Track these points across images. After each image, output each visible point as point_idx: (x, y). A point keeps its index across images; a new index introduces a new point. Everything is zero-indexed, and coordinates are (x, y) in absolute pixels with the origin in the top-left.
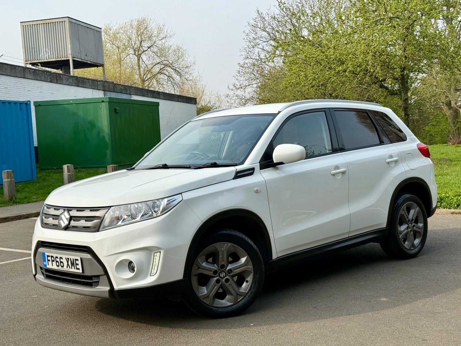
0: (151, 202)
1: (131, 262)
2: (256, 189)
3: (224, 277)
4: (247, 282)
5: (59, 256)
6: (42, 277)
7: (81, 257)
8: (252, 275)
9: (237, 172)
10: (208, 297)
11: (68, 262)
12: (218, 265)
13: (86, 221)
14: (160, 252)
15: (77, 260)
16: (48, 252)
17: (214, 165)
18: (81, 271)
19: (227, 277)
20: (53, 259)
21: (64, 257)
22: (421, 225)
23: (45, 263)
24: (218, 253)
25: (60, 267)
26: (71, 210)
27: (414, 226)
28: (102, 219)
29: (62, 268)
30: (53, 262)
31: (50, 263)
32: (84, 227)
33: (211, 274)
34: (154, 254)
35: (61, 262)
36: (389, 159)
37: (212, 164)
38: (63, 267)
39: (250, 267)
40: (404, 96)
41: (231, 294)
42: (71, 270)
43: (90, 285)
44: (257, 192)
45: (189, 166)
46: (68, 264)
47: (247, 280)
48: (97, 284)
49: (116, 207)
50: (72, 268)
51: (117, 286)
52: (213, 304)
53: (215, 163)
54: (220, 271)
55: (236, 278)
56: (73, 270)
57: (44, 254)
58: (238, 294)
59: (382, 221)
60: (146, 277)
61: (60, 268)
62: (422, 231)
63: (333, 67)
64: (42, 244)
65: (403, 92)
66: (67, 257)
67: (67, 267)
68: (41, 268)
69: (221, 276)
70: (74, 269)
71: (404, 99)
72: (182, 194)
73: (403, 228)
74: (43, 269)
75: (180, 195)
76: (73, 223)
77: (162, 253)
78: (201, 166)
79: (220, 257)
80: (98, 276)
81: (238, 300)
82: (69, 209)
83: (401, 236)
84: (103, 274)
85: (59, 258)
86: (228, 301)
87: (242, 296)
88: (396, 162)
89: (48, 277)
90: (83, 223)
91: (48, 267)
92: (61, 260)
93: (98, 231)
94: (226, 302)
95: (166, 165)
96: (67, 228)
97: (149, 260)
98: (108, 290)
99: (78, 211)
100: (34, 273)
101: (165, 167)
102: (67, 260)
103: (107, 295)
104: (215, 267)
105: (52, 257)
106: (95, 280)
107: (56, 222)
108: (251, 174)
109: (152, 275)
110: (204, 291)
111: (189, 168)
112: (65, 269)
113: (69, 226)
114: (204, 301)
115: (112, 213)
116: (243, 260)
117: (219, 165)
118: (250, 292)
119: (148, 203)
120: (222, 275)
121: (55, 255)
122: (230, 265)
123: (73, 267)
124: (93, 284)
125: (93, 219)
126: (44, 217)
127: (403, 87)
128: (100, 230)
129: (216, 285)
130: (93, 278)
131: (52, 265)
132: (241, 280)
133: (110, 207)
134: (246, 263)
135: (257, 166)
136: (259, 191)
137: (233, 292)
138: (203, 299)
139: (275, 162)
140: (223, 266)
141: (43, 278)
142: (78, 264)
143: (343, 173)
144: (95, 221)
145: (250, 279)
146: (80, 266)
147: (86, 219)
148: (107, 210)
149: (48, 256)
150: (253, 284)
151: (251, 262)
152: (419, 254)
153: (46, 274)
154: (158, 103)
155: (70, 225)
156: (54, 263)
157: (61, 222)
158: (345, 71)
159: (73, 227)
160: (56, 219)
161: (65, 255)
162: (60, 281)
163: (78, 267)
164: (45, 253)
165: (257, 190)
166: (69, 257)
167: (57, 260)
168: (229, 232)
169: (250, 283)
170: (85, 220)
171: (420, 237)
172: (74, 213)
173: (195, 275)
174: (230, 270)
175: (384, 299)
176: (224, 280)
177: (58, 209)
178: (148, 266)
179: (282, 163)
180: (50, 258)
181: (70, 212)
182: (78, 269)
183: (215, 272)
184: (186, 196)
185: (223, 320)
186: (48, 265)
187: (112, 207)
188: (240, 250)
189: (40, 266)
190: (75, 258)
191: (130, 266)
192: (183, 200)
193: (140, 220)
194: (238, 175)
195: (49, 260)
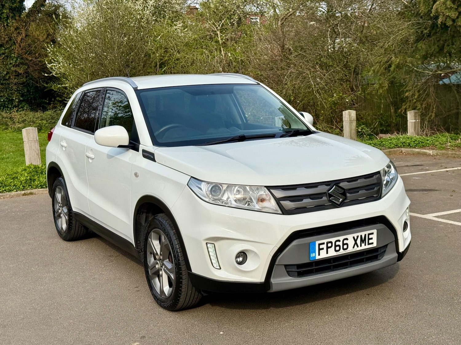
11: (356, 241)
15: (372, 234)
20: (330, 245)
21: (350, 237)
23: (313, 255)
25: (341, 250)
28: (381, 185)
30: (328, 249)
32: (366, 197)
35: (344, 244)
42: (360, 248)
46: (356, 243)
48: (383, 254)
50: (361, 246)
56: (364, 247)
61: (342, 252)
66: (355, 235)
67: (354, 247)
70: (365, 245)
80: (386, 246)
84: (393, 240)
85: (342, 240)
90: (363, 193)
92: (345, 242)
93: (381, 198)
96: (343, 204)
98: (396, 256)
99: (349, 182)
102: (356, 238)
105: (327, 243)
112: (351, 249)
113: (346, 201)
121: (333, 240)
123: (363, 245)
124: (379, 256)
130: (379, 250)
131: (327, 253)
133: (380, 171)
142: (372, 239)
144: (376, 188)
146: (374, 240)
149: (320, 244)
153: (298, 272)
157: (332, 199)
161: (352, 234)
163: (370, 241)
164: (317, 242)
166: (359, 234)
167: (341, 243)
170: (364, 190)
180: (324, 246)
182: (372, 243)
186: (319, 255)
190: (367, 233)
195: (323, 249)
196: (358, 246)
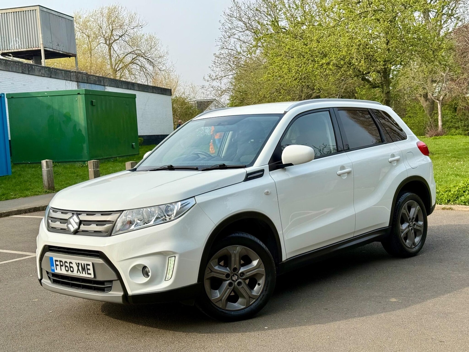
0: (164, 206)
1: (145, 267)
2: (266, 191)
3: (236, 280)
4: (259, 284)
5: (68, 261)
6: (49, 281)
7: (93, 262)
8: (264, 278)
9: (248, 174)
10: (221, 300)
11: (78, 267)
12: (230, 268)
13: (97, 225)
14: (175, 256)
15: (89, 265)
16: (56, 257)
17: (223, 167)
18: (92, 276)
19: (240, 280)
20: (61, 264)
21: (74, 262)
22: (421, 223)
23: (53, 268)
24: (231, 256)
25: (69, 271)
26: (80, 214)
27: (414, 224)
28: (114, 223)
29: (72, 273)
30: (61, 267)
31: (59, 267)
32: (95, 232)
33: (224, 277)
34: (169, 259)
35: (71, 267)
36: (391, 158)
37: (220, 166)
38: (73, 271)
39: (262, 270)
40: (386, 89)
41: (243, 297)
42: (81, 275)
43: (102, 290)
44: (267, 194)
45: (196, 168)
46: (78, 269)
47: (260, 282)
48: (110, 288)
49: (129, 211)
50: (83, 273)
51: (132, 291)
52: (226, 307)
53: (224, 165)
54: (232, 274)
55: (247, 281)
56: (84, 275)
57: (51, 259)
58: (250, 297)
59: (385, 220)
60: (160, 282)
61: (69, 273)
62: (422, 229)
63: (316, 60)
64: (48, 248)
65: (385, 84)
66: (77, 262)
67: (77, 272)
68: (48, 273)
69: (233, 279)
70: (86, 274)
71: (386, 92)
72: (195, 197)
73: (404, 226)
74: (49, 273)
75: (193, 198)
76: (83, 227)
77: (177, 258)
78: (209, 167)
79: (233, 259)
80: (111, 282)
81: (250, 303)
82: (78, 213)
83: (402, 235)
84: (116, 279)
85: (68, 263)
86: (241, 304)
87: (254, 299)
88: (398, 161)
89: (55, 282)
90: (93, 227)
91: (56, 271)
92: (71, 265)
93: (110, 235)
94: (239, 305)
95: (171, 166)
96: (76, 232)
97: (164, 265)
98: (121, 295)
99: (87, 215)
100: (39, 277)
101: (171, 168)
102: (78, 265)
103: (120, 301)
104: (227, 270)
105: (60, 261)
106: (107, 285)
107: (64, 226)
108: (261, 176)
109: (166, 280)
110: (217, 294)
111: (196, 169)
112: (75, 274)
113: (78, 230)
114: (216, 304)
115: (124, 217)
116: (255, 263)
117: (227, 166)
118: (262, 295)
119: (160, 206)
120: (235, 278)
121: (64, 260)
122: (242, 268)
123: (84, 272)
124: (106, 289)
125: (104, 223)
126: (50, 221)
127: (385, 80)
128: (112, 235)
129: (228, 288)
130: (105, 283)
131: (61, 270)
132: (253, 282)
133: (123, 211)
134: (258, 266)
135: (266, 168)
136: (269, 193)
137: (244, 294)
138: (216, 302)
139: (284, 163)
140: (235, 269)
141: (49, 283)
142: (89, 269)
143: (349, 173)
144: (107, 226)
145: (262, 281)
146: (91, 271)
147: (98, 223)
148: (120, 214)
149: (56, 261)
150: (265, 287)
151: (263, 265)
152: (419, 252)
153: (53, 279)
154: (135, 95)
155: (80, 229)
156: (63, 268)
157: (70, 226)
158: (328, 64)
159: (83, 231)
160: (65, 223)
161: (75, 260)
162: (69, 286)
163: (89, 272)
164: (53, 258)
165: (268, 192)
166: (80, 262)
167: (68, 265)
168: (241, 235)
169: (262, 286)
170: (95, 225)
171: (421, 235)
172: (84, 217)
173: (207, 279)
174: (243, 274)
175: (393, 300)
176: (236, 283)
177: (66, 213)
178: (163, 271)
179: (291, 164)
180: (58, 263)
181: (79, 216)
182: (90, 274)
183: (228, 275)
184: (200, 199)
185: (236, 323)
186: (56, 270)
187: (124, 212)
188: (252, 253)
189: (46, 271)
190: (86, 262)
191: (144, 270)
192: (196, 203)
193: (154, 224)
194: (249, 177)
195: (58, 265)
196: (80, 273)
